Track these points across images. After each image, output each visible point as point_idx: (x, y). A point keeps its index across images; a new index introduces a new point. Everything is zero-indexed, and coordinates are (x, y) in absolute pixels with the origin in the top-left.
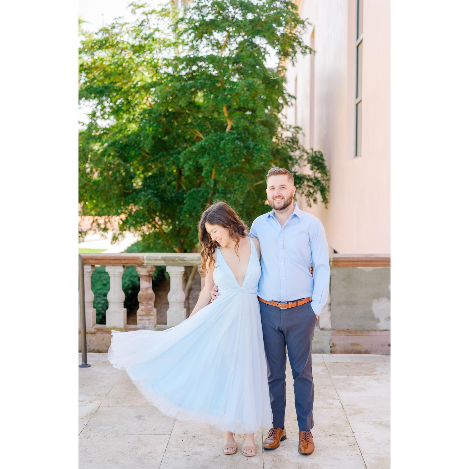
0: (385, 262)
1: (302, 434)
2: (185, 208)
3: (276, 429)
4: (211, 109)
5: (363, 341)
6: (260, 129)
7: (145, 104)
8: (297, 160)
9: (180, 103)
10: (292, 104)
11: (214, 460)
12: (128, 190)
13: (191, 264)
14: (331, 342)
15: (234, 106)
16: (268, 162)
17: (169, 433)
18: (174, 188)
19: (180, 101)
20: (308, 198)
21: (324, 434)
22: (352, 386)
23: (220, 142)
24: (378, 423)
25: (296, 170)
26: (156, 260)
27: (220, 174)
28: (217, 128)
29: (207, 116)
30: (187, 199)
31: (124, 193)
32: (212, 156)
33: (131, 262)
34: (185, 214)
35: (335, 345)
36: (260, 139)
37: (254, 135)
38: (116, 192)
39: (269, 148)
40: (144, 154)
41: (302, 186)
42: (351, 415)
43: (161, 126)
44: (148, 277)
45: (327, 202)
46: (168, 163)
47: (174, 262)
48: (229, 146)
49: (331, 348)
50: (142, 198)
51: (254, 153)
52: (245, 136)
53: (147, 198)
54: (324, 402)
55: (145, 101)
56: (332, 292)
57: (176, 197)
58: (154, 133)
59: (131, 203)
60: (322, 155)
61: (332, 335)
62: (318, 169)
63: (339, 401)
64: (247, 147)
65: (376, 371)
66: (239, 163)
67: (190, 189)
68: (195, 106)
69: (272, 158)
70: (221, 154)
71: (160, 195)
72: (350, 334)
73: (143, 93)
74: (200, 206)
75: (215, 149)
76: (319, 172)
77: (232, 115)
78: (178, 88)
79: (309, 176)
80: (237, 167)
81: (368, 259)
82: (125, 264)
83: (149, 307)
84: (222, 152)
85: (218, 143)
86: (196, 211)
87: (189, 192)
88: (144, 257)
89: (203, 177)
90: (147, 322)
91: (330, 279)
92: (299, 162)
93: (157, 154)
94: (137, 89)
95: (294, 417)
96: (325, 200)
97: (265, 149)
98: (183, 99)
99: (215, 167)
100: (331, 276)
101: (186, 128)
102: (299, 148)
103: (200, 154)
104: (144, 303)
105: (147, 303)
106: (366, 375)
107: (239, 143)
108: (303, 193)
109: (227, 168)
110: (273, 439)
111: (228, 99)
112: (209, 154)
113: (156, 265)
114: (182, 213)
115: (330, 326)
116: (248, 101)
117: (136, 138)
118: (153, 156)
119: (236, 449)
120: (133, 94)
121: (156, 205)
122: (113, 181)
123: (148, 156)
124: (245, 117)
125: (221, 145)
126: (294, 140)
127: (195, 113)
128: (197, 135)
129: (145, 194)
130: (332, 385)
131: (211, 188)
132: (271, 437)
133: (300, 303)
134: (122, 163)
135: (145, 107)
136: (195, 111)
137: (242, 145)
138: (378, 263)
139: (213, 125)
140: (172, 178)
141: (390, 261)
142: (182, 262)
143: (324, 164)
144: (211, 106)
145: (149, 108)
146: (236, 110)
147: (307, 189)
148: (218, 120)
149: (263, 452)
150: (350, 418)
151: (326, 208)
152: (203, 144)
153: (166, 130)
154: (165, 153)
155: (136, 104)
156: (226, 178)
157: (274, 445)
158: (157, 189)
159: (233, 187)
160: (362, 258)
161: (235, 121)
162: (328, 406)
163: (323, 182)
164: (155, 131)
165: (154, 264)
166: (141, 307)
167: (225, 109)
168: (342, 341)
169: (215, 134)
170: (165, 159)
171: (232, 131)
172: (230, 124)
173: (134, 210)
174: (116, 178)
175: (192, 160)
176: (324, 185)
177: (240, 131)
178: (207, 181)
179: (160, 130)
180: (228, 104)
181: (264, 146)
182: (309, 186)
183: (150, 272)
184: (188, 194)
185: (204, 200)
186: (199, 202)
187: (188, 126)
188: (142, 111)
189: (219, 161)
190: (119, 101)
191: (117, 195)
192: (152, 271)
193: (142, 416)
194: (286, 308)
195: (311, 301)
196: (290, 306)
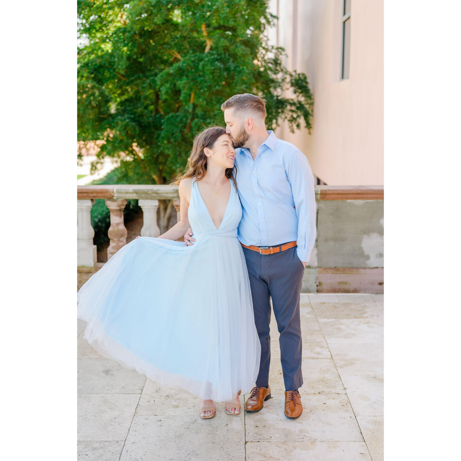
0: (378, 195)
1: (288, 394)
2: (163, 134)
3: (259, 387)
4: (189, 27)
5: (352, 279)
6: (242, 49)
7: (120, 21)
8: (279, 83)
9: (156, 20)
10: (274, 25)
11: (189, 426)
12: (103, 114)
13: (165, 197)
14: (318, 281)
15: (213, 24)
16: (250, 84)
17: (140, 392)
18: (152, 112)
19: (155, 18)
20: (291, 123)
21: (313, 391)
22: (341, 331)
23: (198, 63)
24: (372, 377)
25: (279, 94)
26: (127, 193)
27: (199, 97)
28: (195, 48)
29: (185, 35)
30: (165, 124)
31: (100, 118)
32: (190, 78)
33: (99, 195)
34: (163, 140)
35: (322, 284)
36: (241, 60)
37: (234, 56)
38: (91, 117)
39: (251, 70)
40: (119, 76)
41: (285, 111)
42: (341, 367)
43: (136, 45)
44: (118, 211)
45: (311, 127)
46: (145, 85)
47: (148, 196)
48: (209, 67)
49: (317, 287)
50: (120, 122)
51: (235, 75)
52: (225, 57)
53: (125, 123)
54: (311, 351)
55: (119, 18)
56: (318, 227)
57: (153, 122)
58: (128, 53)
59: (108, 128)
60: (305, 78)
61: (319, 273)
62: (301, 93)
63: (327, 349)
64: (227, 69)
65: (366, 313)
66: (219, 86)
67: (168, 113)
68: (172, 24)
69: (254, 81)
70: (200, 76)
71: (137, 119)
72: (338, 272)
73: (116, 9)
74: (179, 131)
75: (193, 70)
76: (303, 96)
77: (212, 34)
78: (153, 4)
79: (292, 100)
80: (217, 91)
81: (359, 192)
82: (93, 197)
83: (121, 244)
84: (201, 74)
85: (196, 64)
86: (175, 138)
87: (167, 117)
88: (113, 189)
89: (181, 101)
91: (317, 213)
92: (281, 85)
93: (133, 76)
94: (110, 5)
95: (279, 370)
96: (309, 125)
97: (247, 71)
98: (159, 16)
99: (193, 90)
100: (318, 210)
101: (163, 48)
102: (282, 70)
103: (178, 76)
104: (115, 239)
105: (119, 240)
106: (356, 317)
107: (219, 64)
108: (286, 118)
109: (206, 91)
110: (256, 399)
111: (207, 17)
112: (187, 76)
113: (127, 198)
114: (160, 139)
115: (316, 264)
116: (228, 18)
117: (111, 58)
118: (128, 79)
119: (214, 412)
120: (106, 11)
121: (134, 129)
122: (87, 105)
123: (123, 79)
124: (225, 36)
125: (200, 67)
126: (276, 62)
127: (173, 32)
128: (175, 56)
129: (123, 118)
130: (319, 331)
131: (189, 113)
132: (254, 397)
133: (284, 248)
134: (97, 85)
135: (119, 25)
136: (172, 30)
137: (222, 66)
138: (369, 196)
139: (192, 45)
140: (148, 102)
141: (383, 194)
142: (156, 195)
143: (308, 87)
144: (189, 25)
145: (124, 26)
146: (216, 28)
147: (290, 113)
148: (197, 39)
149: (245, 414)
150: (340, 370)
151: (310, 133)
152: (181, 65)
153: (142, 50)
154: (141, 75)
155: (111, 22)
156: (205, 102)
157: (257, 406)
158: (134, 114)
159: (213, 111)
160: (352, 190)
161: (214, 41)
162: (316, 356)
163: (307, 106)
164: (129, 51)
165: (125, 197)
166: (112, 244)
167: (203, 28)
168: (329, 279)
169: (193, 55)
170: (141, 81)
171: (211, 52)
172: (209, 44)
173: (111, 135)
174: (90, 103)
175: (169, 83)
176: (308, 109)
177: (219, 52)
178: (185, 105)
179: (136, 50)
180: (207, 22)
181: (245, 68)
182: (292, 111)
183: (121, 205)
184: (166, 119)
185: (182, 126)
186: (178, 127)
187: (165, 46)
188: (115, 29)
189: (197, 84)
190: (92, 18)
191: (92, 120)
192: (123, 205)
193: (110, 371)
194: (267, 253)
195: (296, 246)
196: (272, 251)
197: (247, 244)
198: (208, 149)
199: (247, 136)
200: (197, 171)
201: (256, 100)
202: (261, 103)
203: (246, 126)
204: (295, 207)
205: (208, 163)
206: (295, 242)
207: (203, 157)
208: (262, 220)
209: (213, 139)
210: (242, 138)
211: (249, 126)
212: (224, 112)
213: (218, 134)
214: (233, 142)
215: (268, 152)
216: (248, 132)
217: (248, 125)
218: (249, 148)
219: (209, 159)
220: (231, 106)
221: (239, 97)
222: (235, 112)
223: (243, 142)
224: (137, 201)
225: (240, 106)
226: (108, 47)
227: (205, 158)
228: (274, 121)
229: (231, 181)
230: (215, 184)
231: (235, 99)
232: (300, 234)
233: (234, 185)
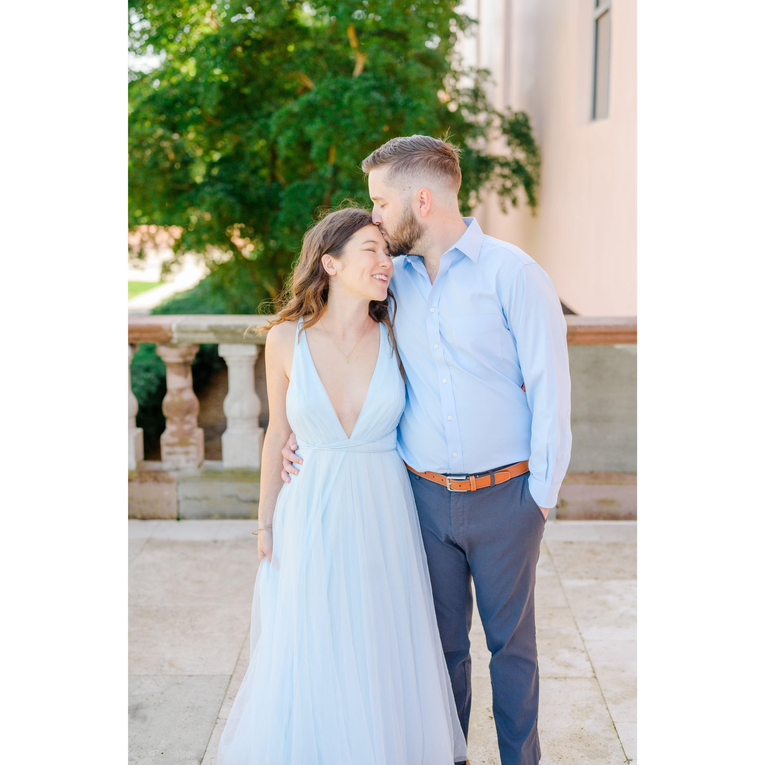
2: (282, 216)
4: (327, 34)
5: (623, 495)
6: (417, 70)
7: (209, 25)
8: (481, 128)
9: (268, 20)
10: (472, 33)
12: (181, 184)
15: (368, 27)
18: (264, 180)
19: (268, 16)
20: (502, 196)
22: (609, 609)
23: (342, 95)
25: (481, 147)
26: (197, 332)
27: (344, 154)
28: (337, 67)
29: (321, 46)
30: (286, 200)
31: (175, 189)
32: (328, 120)
33: (145, 335)
34: (282, 228)
35: (567, 503)
36: (416, 89)
37: (404, 83)
38: (159, 188)
39: (434, 107)
40: (206, 117)
41: (492, 176)
42: (616, 701)
43: (236, 64)
44: (182, 366)
45: (536, 204)
46: (251, 133)
47: (235, 336)
48: (360, 102)
49: (557, 510)
50: (207, 197)
51: (405, 115)
52: (388, 84)
53: (216, 198)
55: (207, 20)
57: (266, 196)
60: (527, 119)
62: (520, 145)
64: (393, 105)
66: (378, 133)
67: (292, 181)
70: (345, 117)
71: (239, 193)
72: (597, 482)
74: (308, 211)
75: (333, 107)
76: (522, 150)
77: (364, 44)
79: (504, 157)
82: (135, 339)
83: (187, 427)
84: (347, 112)
85: (338, 97)
87: (289, 187)
88: (171, 325)
89: (313, 161)
90: (182, 458)
92: (485, 131)
93: (231, 117)
96: (532, 201)
97: (426, 108)
99: (334, 142)
101: (283, 70)
102: (486, 108)
103: (306, 117)
104: (175, 418)
105: (182, 420)
107: (377, 96)
108: (492, 188)
109: (356, 143)
112: (323, 117)
113: (197, 341)
114: (277, 225)
116: (394, 15)
117: (192, 87)
118: (223, 122)
121: (233, 211)
122: (152, 169)
123: (215, 123)
124: (389, 47)
125: (345, 101)
126: (476, 94)
127: (301, 40)
128: (304, 83)
129: (213, 191)
130: (565, 608)
131: (327, 180)
133: (500, 478)
134: (167, 133)
135: (208, 30)
136: (299, 37)
137: (383, 99)
139: (332, 64)
140: (258, 162)
142: (251, 336)
143: (531, 135)
145: (215, 33)
146: (372, 35)
147: (501, 181)
148: (340, 55)
151: (534, 214)
152: (312, 98)
153: (248, 74)
154: (245, 116)
156: (353, 161)
158: (233, 182)
161: (370, 56)
162: (562, 671)
163: (529, 169)
165: (193, 339)
166: (170, 428)
167: (351, 34)
168: (580, 495)
169: (333, 81)
170: (244, 127)
171: (364, 74)
172: (361, 62)
173: (194, 220)
174: (157, 164)
175: (292, 129)
176: (531, 173)
177: (379, 75)
178: (320, 168)
179: (235, 73)
180: (358, 24)
181: (423, 102)
182: (504, 176)
183: (187, 355)
184: (287, 191)
185: (315, 203)
186: (307, 204)
187: (286, 66)
188: (200, 38)
189: (340, 131)
191: (161, 193)
192: (191, 354)
193: (141, 708)
194: (463, 490)
195: (528, 473)
196: (473, 484)
197: (420, 467)
198: (332, 258)
199: (417, 230)
200: (304, 305)
201: (438, 148)
202: (450, 156)
203: (416, 206)
204: (523, 386)
205: (330, 288)
206: (525, 463)
207: (320, 274)
208: (449, 417)
209: (344, 236)
210: (406, 233)
211: (422, 207)
212: (368, 177)
213: (355, 226)
214: (387, 242)
215: (462, 265)
216: (420, 219)
217: (419, 204)
218: (423, 255)
219: (332, 279)
220: (382, 162)
221: (401, 142)
222: (391, 174)
223: (411, 243)
224: (215, 347)
225: (402, 162)
226: (189, 69)
227: (326, 278)
228: (473, 194)
229: (382, 329)
230: (344, 335)
231: (392, 148)
232: (534, 447)
233: (389, 337)
